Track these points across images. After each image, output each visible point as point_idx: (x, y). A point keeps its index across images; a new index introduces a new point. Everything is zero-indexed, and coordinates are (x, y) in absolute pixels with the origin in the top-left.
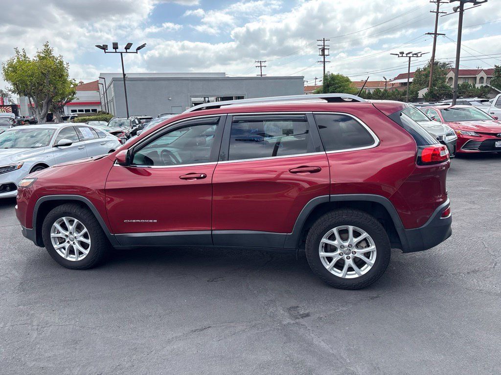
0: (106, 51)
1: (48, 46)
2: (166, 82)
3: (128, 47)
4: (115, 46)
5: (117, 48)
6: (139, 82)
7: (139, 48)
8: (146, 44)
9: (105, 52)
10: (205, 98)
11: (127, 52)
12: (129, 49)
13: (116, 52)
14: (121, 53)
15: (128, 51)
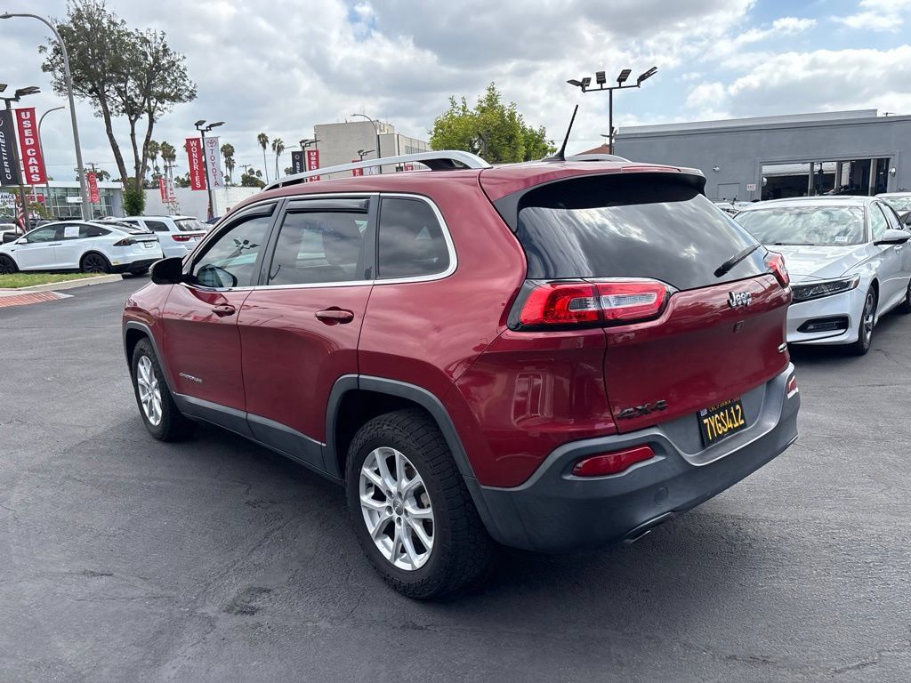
0: (587, 88)
1: (493, 89)
2: (713, 137)
3: (624, 76)
4: (601, 78)
5: (604, 82)
6: (659, 140)
7: (642, 78)
8: (656, 68)
9: (584, 91)
10: (812, 164)
11: (620, 87)
12: (625, 80)
13: (602, 89)
14: (611, 89)
15: (623, 84)
